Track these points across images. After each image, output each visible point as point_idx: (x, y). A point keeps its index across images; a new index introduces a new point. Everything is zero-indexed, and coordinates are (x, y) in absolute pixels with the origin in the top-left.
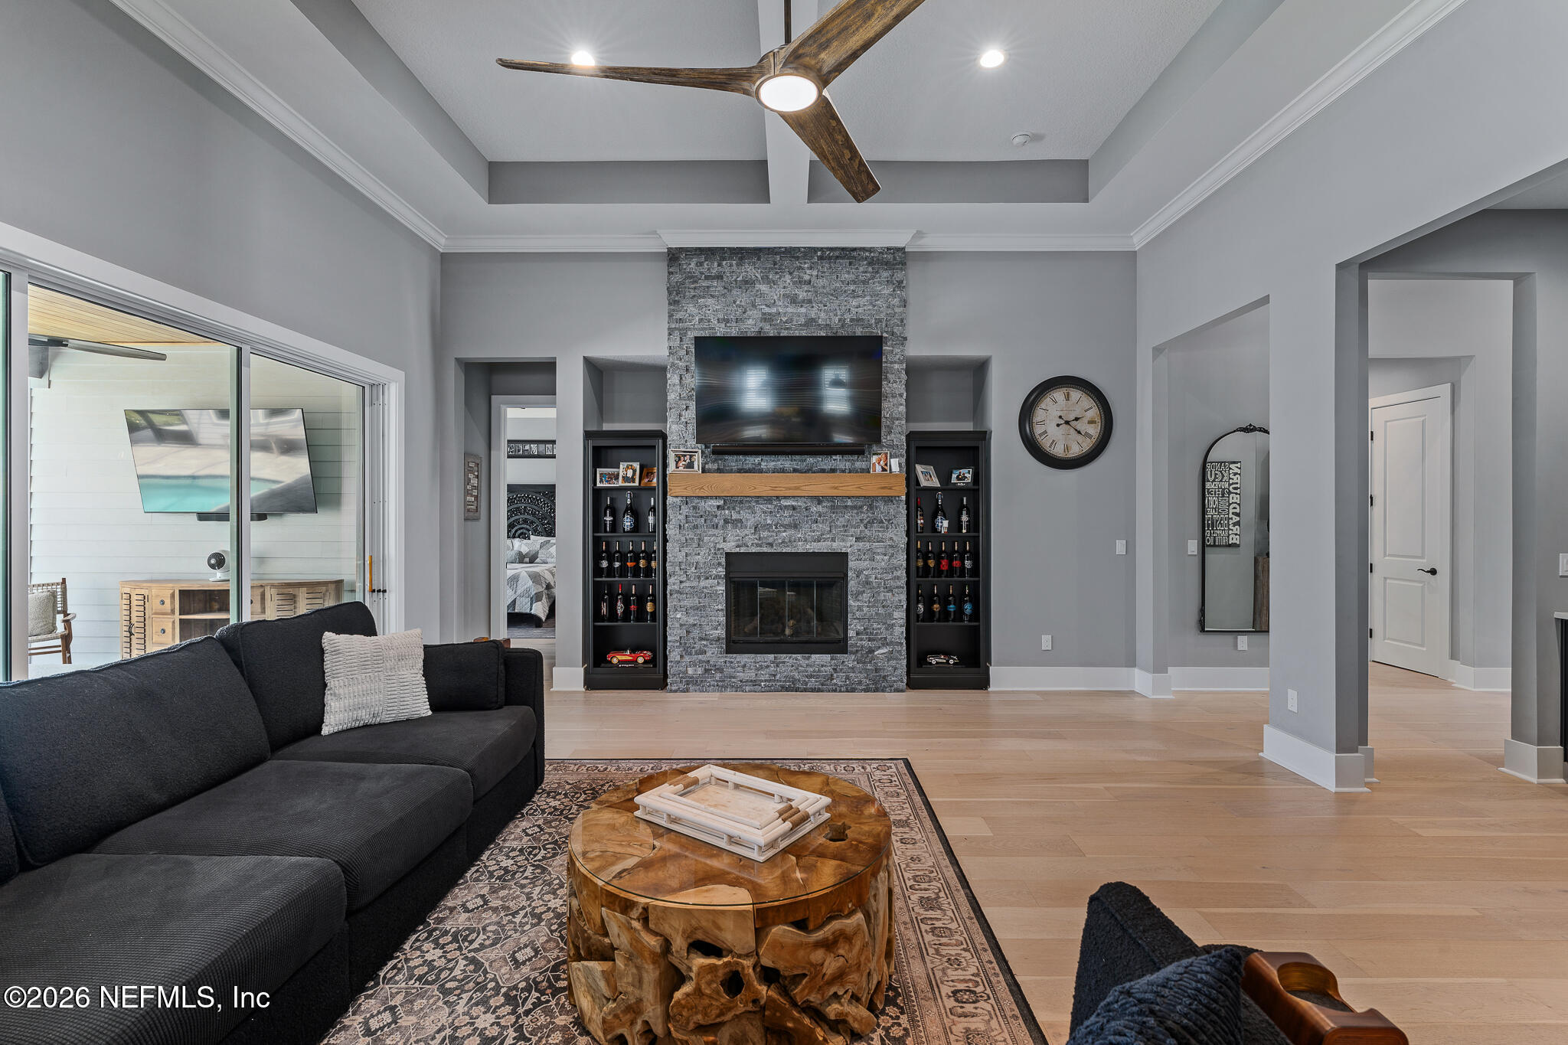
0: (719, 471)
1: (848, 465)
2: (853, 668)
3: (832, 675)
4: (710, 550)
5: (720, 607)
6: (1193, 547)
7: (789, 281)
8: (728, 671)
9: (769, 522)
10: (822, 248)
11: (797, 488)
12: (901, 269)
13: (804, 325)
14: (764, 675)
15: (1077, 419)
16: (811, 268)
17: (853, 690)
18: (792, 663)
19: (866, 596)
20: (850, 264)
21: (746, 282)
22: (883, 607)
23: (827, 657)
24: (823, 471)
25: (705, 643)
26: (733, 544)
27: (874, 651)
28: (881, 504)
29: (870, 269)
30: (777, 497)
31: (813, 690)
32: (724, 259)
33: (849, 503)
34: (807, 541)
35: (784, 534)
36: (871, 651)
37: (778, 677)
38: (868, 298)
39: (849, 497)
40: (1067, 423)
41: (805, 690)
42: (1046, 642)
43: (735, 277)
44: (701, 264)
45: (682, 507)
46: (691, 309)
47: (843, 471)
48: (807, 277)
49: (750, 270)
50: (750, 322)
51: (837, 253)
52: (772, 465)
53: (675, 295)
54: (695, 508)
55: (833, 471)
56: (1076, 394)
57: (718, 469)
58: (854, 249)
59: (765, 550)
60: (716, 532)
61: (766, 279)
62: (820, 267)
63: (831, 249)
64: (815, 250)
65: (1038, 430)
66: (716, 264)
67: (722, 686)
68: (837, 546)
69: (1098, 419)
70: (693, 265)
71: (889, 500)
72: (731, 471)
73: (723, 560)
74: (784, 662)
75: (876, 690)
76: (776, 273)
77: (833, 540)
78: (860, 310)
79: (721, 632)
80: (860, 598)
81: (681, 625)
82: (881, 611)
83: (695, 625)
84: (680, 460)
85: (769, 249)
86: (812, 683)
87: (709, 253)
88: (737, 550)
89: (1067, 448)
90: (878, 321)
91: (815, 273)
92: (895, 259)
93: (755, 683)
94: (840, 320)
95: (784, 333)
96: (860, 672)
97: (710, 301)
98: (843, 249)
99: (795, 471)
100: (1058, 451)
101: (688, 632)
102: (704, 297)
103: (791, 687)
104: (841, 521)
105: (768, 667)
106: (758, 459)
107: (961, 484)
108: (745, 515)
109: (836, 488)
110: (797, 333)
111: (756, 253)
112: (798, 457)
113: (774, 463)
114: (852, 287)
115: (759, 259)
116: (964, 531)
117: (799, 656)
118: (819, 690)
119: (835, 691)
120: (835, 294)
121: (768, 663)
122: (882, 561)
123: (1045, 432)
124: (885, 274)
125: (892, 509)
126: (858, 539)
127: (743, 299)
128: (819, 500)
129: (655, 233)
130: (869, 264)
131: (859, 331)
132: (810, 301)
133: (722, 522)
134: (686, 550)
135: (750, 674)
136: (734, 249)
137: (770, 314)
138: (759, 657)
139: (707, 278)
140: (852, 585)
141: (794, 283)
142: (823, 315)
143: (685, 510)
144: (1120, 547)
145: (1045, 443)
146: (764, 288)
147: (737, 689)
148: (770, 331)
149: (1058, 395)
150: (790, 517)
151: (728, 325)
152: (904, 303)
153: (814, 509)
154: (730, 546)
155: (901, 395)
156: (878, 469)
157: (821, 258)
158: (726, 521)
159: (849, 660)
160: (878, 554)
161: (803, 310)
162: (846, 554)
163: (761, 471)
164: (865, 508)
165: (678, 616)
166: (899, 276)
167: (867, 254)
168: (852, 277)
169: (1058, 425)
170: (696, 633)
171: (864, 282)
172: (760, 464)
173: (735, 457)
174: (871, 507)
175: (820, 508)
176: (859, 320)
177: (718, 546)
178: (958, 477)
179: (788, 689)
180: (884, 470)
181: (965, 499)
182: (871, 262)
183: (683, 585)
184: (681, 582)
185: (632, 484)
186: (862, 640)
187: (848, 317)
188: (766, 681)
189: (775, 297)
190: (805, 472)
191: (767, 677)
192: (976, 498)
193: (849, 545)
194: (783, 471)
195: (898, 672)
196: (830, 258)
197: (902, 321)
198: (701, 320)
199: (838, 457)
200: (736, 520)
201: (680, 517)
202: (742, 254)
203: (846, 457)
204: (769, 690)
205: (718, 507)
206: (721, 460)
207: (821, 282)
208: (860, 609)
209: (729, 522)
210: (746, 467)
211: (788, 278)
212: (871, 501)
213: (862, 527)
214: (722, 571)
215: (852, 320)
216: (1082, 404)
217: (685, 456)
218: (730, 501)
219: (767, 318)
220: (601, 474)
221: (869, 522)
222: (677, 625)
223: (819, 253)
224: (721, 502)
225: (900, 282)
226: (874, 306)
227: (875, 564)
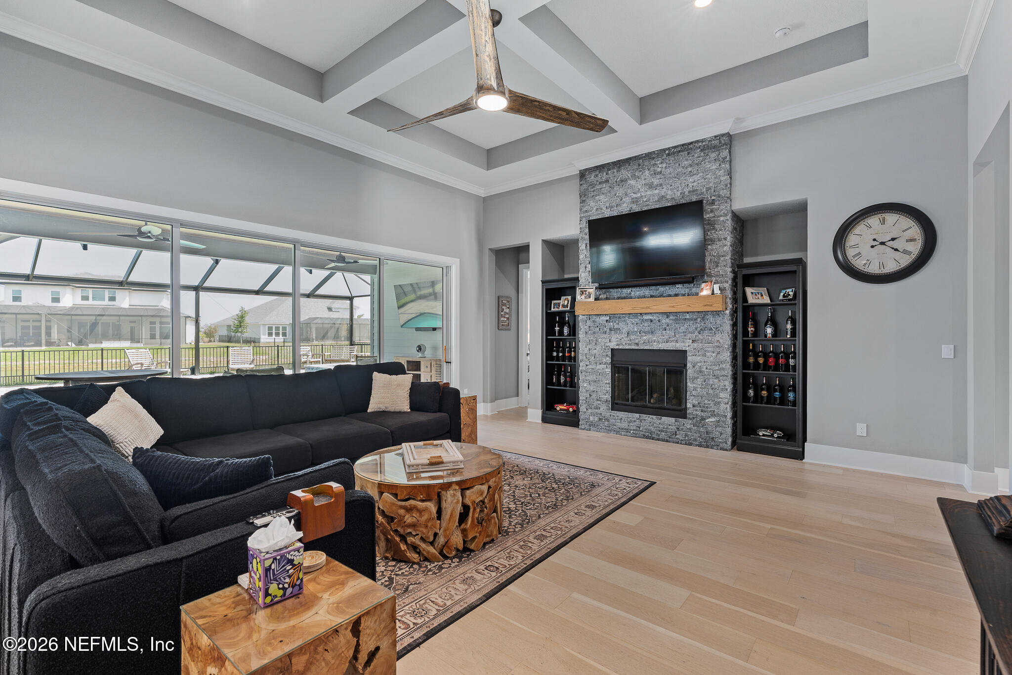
0: (607, 299)
1: (687, 291)
2: (690, 429)
3: (676, 432)
4: (602, 347)
5: (608, 382)
7: (648, 175)
8: (612, 421)
9: (636, 330)
10: (669, 148)
11: (648, 308)
12: (728, 148)
13: (658, 201)
14: (633, 426)
15: (893, 239)
16: (662, 163)
17: (690, 444)
18: (650, 421)
19: (699, 381)
20: (688, 154)
21: (622, 181)
22: (712, 389)
23: (673, 420)
24: (670, 296)
25: (599, 402)
26: (615, 343)
27: (705, 419)
28: (710, 317)
29: (702, 154)
30: (641, 314)
31: (663, 440)
32: (610, 170)
33: (688, 317)
34: (659, 342)
35: (645, 337)
36: (703, 419)
37: (641, 429)
38: (701, 174)
39: (688, 313)
40: (883, 243)
41: (658, 440)
42: (861, 429)
43: (615, 180)
44: (597, 176)
45: (587, 321)
46: (592, 204)
47: (684, 295)
48: (659, 170)
49: (625, 173)
50: (625, 205)
51: (679, 149)
52: (638, 293)
53: (583, 197)
54: (594, 321)
55: (676, 295)
56: (892, 218)
57: (607, 298)
58: (692, 143)
59: (634, 347)
60: (605, 336)
61: (634, 177)
62: (667, 161)
63: (675, 147)
64: (664, 150)
65: (853, 253)
66: (605, 173)
67: (608, 430)
68: (680, 346)
69: (919, 237)
70: (592, 177)
71: (717, 313)
72: (614, 299)
73: (610, 353)
74: (645, 420)
75: (707, 447)
76: (640, 171)
77: (677, 341)
78: (695, 184)
79: (608, 397)
80: (695, 382)
81: (587, 391)
82: (711, 391)
83: (594, 391)
84: (583, 293)
85: (635, 157)
86: (663, 435)
87: (600, 168)
88: (617, 347)
89: (884, 266)
90: (708, 189)
91: (664, 165)
92: (720, 142)
93: (627, 430)
94: (681, 194)
95: (645, 208)
96: (695, 433)
97: (602, 197)
98: (683, 145)
99: (652, 296)
100: (875, 268)
101: (590, 395)
102: (599, 195)
103: (649, 436)
104: (683, 329)
105: (635, 421)
106: (629, 290)
107: (785, 300)
108: (622, 325)
109: (673, 307)
110: (653, 207)
111: (628, 161)
112: (654, 287)
113: (639, 292)
114: (690, 169)
115: (629, 165)
116: (788, 336)
117: (654, 417)
118: (667, 441)
119: (678, 443)
120: (678, 176)
121: (635, 419)
122: (711, 357)
123: (859, 254)
124: (713, 155)
125: (719, 320)
126: (693, 341)
127: (620, 191)
128: (667, 314)
129: (571, 164)
130: (702, 151)
132: (661, 185)
133: (608, 330)
134: (589, 347)
135: (625, 425)
136: (615, 162)
137: (636, 198)
138: (630, 415)
139: (600, 183)
140: (690, 372)
141: (651, 175)
142: (669, 192)
143: (589, 323)
144: (947, 351)
145: (860, 263)
146: (632, 182)
147: (617, 432)
148: (636, 209)
149: (873, 221)
150: (649, 326)
151: (612, 209)
152: (728, 172)
153: (664, 321)
154: (613, 345)
155: (725, 239)
156: (705, 292)
157: (668, 155)
158: (611, 330)
159: (688, 423)
160: (709, 352)
161: (657, 191)
162: (686, 351)
163: (631, 298)
164: (699, 320)
165: (585, 385)
166: (724, 154)
167: (700, 144)
168: (690, 162)
169: (872, 247)
170: (594, 396)
171: (697, 164)
172: (630, 293)
173: (616, 290)
174: (703, 319)
175: (667, 320)
176: (694, 191)
177: (606, 345)
178: (784, 295)
179: (647, 437)
180: (709, 292)
181: (790, 311)
182: (703, 149)
183: (588, 367)
184: (587, 365)
185: (566, 309)
186: (696, 410)
187: (686, 190)
188: (634, 430)
189: (639, 187)
190: (658, 297)
191: (635, 428)
193: (687, 345)
194: (644, 297)
195: (724, 436)
196: (674, 153)
197: (729, 187)
198: (597, 209)
199: (680, 286)
200: (617, 329)
201: (586, 327)
202: (619, 164)
203: (686, 285)
204: (635, 436)
205: (607, 321)
206: (608, 292)
207: (668, 171)
208: (695, 389)
209: (612, 330)
210: (623, 296)
211: (647, 172)
212: (703, 314)
213: (696, 333)
214: (609, 360)
215: (689, 192)
216: (899, 226)
217: (586, 291)
218: (612, 317)
219: (635, 201)
220: (554, 304)
221: (701, 329)
222: (584, 391)
223: (667, 152)
224: (608, 318)
225: (725, 158)
226: (705, 179)
227: (706, 359)
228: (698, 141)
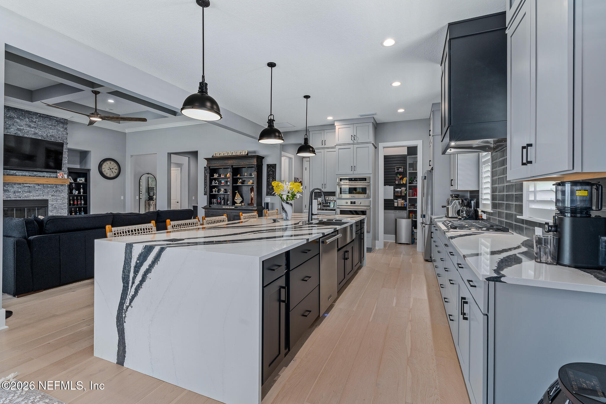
1: (49, 175)
6: (137, 198)
7: (27, 120)
9: (20, 190)
10: (40, 113)
12: (66, 125)
13: (33, 135)
15: (113, 168)
16: (36, 118)
20: (50, 120)
21: (11, 117)
24: (40, 176)
28: (60, 186)
29: (56, 123)
30: (23, 183)
33: (49, 186)
34: (34, 196)
35: (25, 194)
38: (56, 130)
39: (49, 184)
40: (110, 169)
47: (47, 177)
48: (34, 121)
49: (12, 114)
50: (12, 130)
51: (45, 116)
55: (44, 177)
56: (112, 163)
58: (51, 116)
59: (18, 199)
61: (19, 118)
62: (39, 119)
63: (43, 114)
64: (38, 113)
65: (103, 170)
68: (45, 198)
69: (117, 169)
71: (62, 185)
76: (23, 117)
77: (44, 196)
78: (53, 133)
80: (53, 212)
85: (20, 109)
88: (8, 199)
89: (110, 175)
91: (37, 120)
92: (64, 122)
94: (46, 135)
95: (26, 135)
98: (47, 115)
99: (30, 176)
100: (108, 175)
104: (46, 191)
106: (15, 172)
107: (81, 182)
108: (10, 188)
109: (47, 182)
110: (31, 137)
111: (15, 109)
112: (30, 172)
113: (21, 173)
114: (50, 126)
115: (16, 112)
116: (82, 194)
120: (45, 127)
122: (60, 202)
123: (105, 171)
124: (61, 125)
125: (63, 188)
126: (52, 196)
127: (10, 122)
128: (39, 185)
131: (53, 139)
132: (35, 128)
140: (50, 208)
141: (30, 121)
142: (40, 133)
144: (122, 198)
145: (105, 173)
146: (18, 120)
148: (19, 134)
149: (108, 162)
150: (28, 189)
152: (67, 134)
153: (36, 187)
154: (5, 198)
155: (66, 158)
156: (60, 177)
157: (40, 116)
160: (59, 200)
161: (33, 130)
162: (48, 200)
163: (16, 175)
164: (54, 187)
166: (65, 126)
167: (56, 118)
168: (50, 124)
169: (108, 169)
171: (54, 126)
174: (56, 187)
175: (39, 187)
176: (53, 136)
178: (80, 180)
180: (62, 177)
181: (82, 186)
182: (57, 121)
187: (49, 135)
189: (22, 124)
190: (34, 176)
192: (86, 186)
193: (49, 197)
194: (26, 176)
196: (43, 117)
197: (66, 138)
200: (6, 190)
203: (48, 173)
207: (39, 123)
212: (56, 186)
213: (53, 193)
215: (50, 135)
216: (113, 165)
219: (19, 130)
221: (56, 191)
223: (39, 115)
225: (66, 128)
226: (58, 133)
227: (58, 203)
228: (54, 117)
